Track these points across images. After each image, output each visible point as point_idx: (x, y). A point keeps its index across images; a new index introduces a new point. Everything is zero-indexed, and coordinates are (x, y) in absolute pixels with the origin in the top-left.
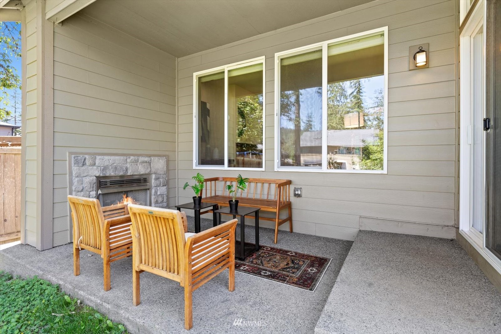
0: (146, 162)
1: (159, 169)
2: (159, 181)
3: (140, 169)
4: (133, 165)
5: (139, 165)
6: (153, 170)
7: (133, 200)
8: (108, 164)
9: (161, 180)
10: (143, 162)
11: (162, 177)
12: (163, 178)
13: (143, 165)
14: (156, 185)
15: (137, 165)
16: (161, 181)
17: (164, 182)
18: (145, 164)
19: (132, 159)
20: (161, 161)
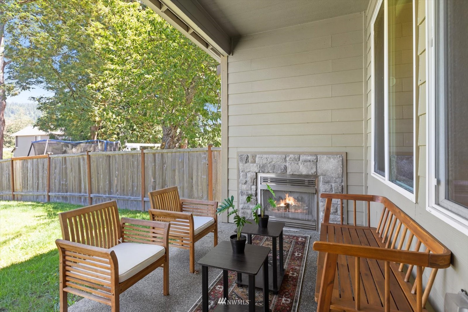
0: (310, 161)
1: (330, 170)
2: (330, 186)
3: (301, 169)
4: (293, 164)
5: (300, 164)
6: (320, 172)
7: (295, 200)
8: (266, 162)
9: (333, 184)
10: (305, 161)
11: (334, 182)
12: (337, 182)
13: (306, 164)
14: (324, 190)
15: (298, 164)
16: (333, 187)
17: (338, 188)
18: (309, 163)
19: (291, 158)
20: (332, 159)
